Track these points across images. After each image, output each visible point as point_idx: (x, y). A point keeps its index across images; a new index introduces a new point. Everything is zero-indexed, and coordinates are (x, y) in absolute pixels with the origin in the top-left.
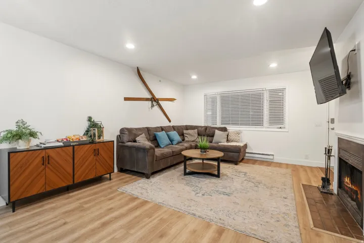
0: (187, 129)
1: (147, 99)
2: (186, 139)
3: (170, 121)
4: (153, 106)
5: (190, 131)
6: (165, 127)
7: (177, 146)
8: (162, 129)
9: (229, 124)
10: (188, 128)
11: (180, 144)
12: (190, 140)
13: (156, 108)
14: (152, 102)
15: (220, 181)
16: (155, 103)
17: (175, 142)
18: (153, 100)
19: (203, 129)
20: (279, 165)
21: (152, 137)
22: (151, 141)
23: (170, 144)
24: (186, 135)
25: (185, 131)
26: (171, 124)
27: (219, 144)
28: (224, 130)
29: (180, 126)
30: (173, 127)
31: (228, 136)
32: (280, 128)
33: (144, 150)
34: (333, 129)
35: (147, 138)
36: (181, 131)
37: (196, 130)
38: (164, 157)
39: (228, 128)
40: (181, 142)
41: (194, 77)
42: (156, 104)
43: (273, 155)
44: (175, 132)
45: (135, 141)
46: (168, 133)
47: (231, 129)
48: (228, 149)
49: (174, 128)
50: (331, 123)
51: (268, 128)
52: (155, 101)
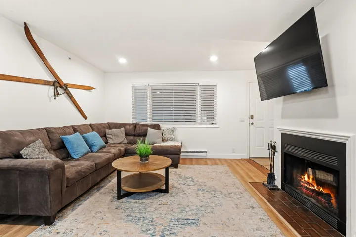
0: (110, 128)
1: (46, 83)
2: (110, 141)
3: (85, 118)
4: (57, 94)
5: (114, 131)
6: (79, 126)
7: (100, 154)
8: (75, 129)
9: (161, 121)
10: (111, 126)
11: (105, 150)
12: (116, 141)
13: (63, 98)
14: (56, 88)
15: (171, 199)
16: (60, 90)
17: (95, 148)
18: (57, 85)
19: (131, 127)
20: (214, 162)
21: (55, 144)
22: (55, 150)
23: (88, 152)
24: (110, 136)
25: (108, 131)
26: (88, 122)
27: (155, 145)
28: (157, 127)
29: (100, 125)
30: (91, 125)
31: (162, 134)
32: (212, 124)
33: (40, 173)
34: (252, 124)
35: (46, 147)
36: (103, 130)
37: (123, 129)
38: (82, 176)
39: (161, 126)
40: (104, 147)
41: (122, 61)
42: (63, 91)
43: (206, 152)
44: (95, 133)
45: (19, 156)
46: (84, 135)
47: (164, 126)
48: (167, 150)
49: (92, 127)
50: (251, 119)
51: (201, 124)
52: (61, 87)
